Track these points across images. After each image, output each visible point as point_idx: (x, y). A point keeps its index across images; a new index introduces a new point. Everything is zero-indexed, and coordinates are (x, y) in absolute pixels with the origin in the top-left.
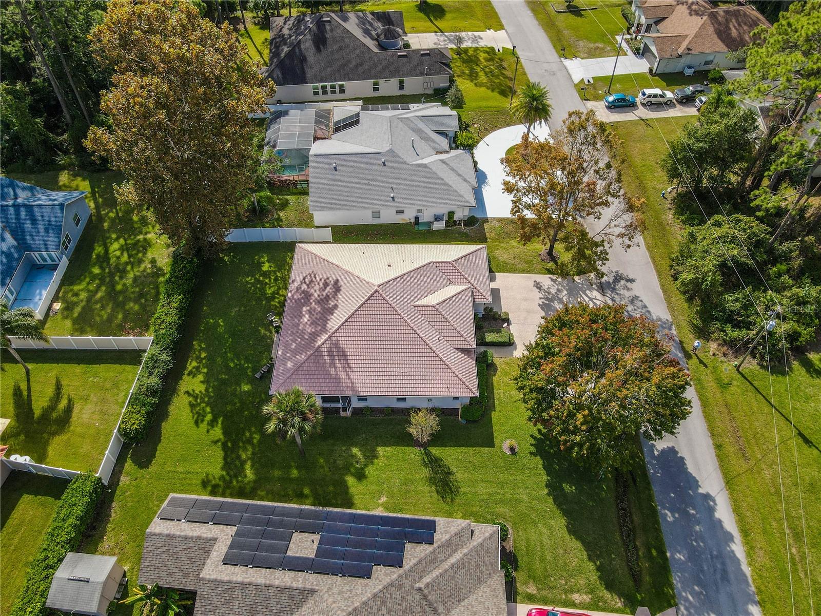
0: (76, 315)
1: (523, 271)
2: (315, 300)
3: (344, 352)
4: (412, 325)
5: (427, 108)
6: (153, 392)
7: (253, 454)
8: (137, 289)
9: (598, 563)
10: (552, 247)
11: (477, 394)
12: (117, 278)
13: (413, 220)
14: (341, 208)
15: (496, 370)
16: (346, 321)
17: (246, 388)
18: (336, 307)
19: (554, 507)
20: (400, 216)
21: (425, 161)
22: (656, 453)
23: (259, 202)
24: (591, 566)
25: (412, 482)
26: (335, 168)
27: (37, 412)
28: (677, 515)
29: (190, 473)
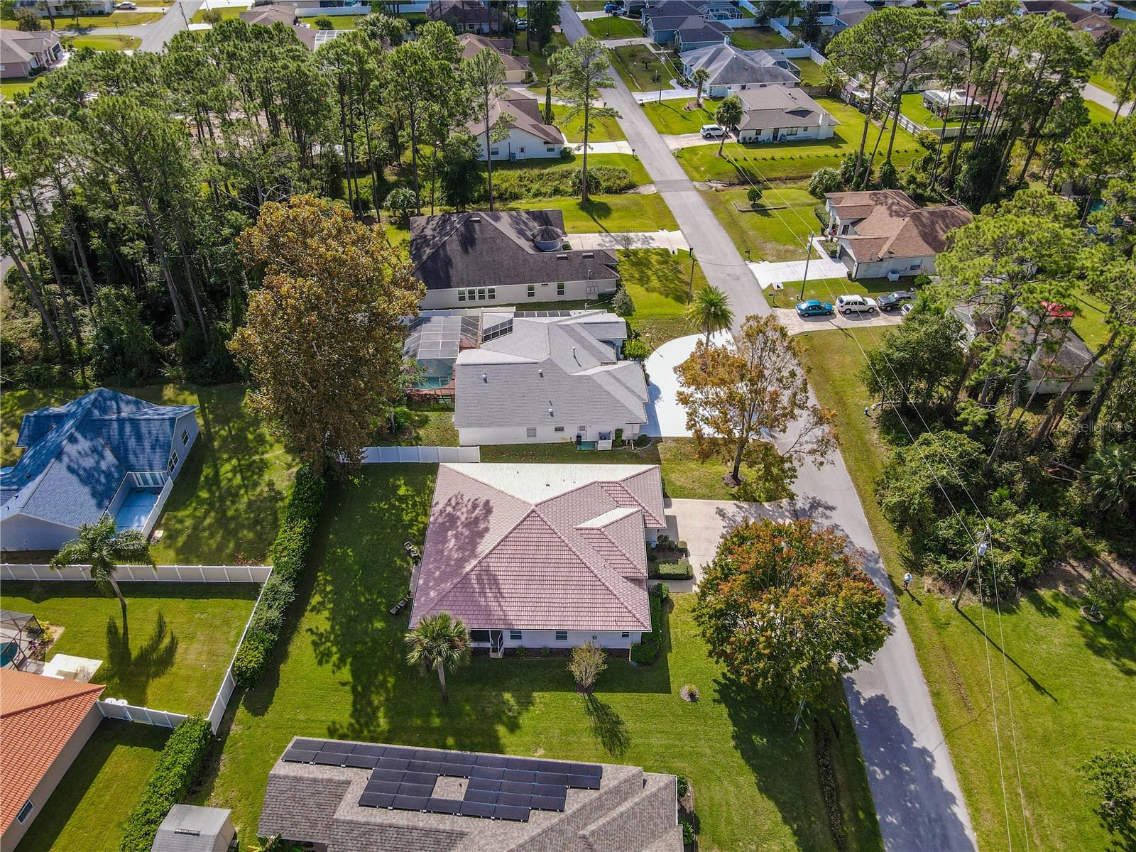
0: (180, 544)
1: (703, 497)
2: (462, 523)
3: (496, 580)
4: (574, 549)
5: (591, 315)
6: (271, 627)
7: (387, 700)
8: (252, 515)
9: (795, 826)
10: (736, 469)
11: (650, 628)
12: (228, 503)
13: (574, 440)
14: (491, 424)
15: (672, 606)
16: (498, 545)
17: (379, 625)
18: (487, 530)
19: (742, 762)
20: (560, 434)
21: (589, 372)
22: (862, 702)
23: (395, 417)
24: (787, 830)
25: (574, 732)
26: (485, 380)
27: (135, 653)
28: (887, 772)
29: (312, 721)
